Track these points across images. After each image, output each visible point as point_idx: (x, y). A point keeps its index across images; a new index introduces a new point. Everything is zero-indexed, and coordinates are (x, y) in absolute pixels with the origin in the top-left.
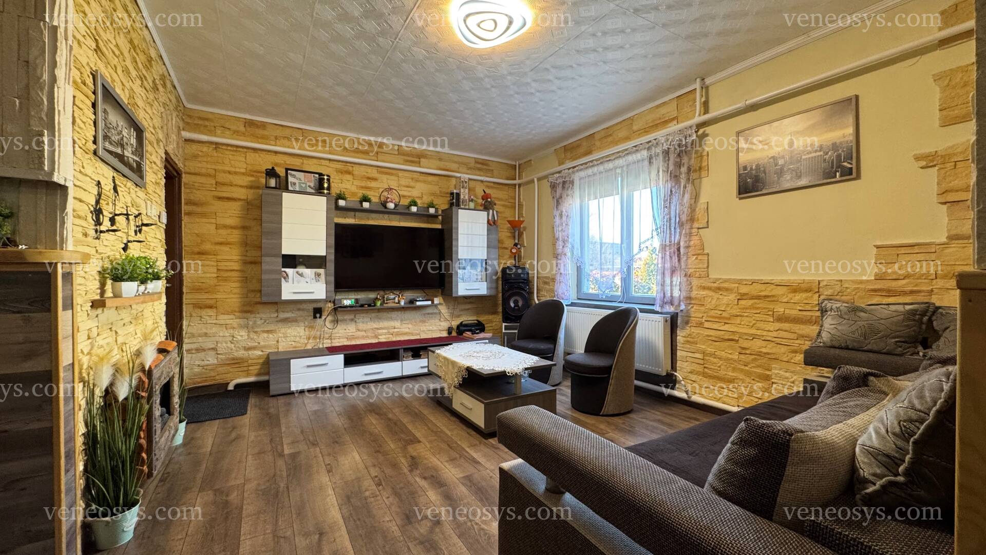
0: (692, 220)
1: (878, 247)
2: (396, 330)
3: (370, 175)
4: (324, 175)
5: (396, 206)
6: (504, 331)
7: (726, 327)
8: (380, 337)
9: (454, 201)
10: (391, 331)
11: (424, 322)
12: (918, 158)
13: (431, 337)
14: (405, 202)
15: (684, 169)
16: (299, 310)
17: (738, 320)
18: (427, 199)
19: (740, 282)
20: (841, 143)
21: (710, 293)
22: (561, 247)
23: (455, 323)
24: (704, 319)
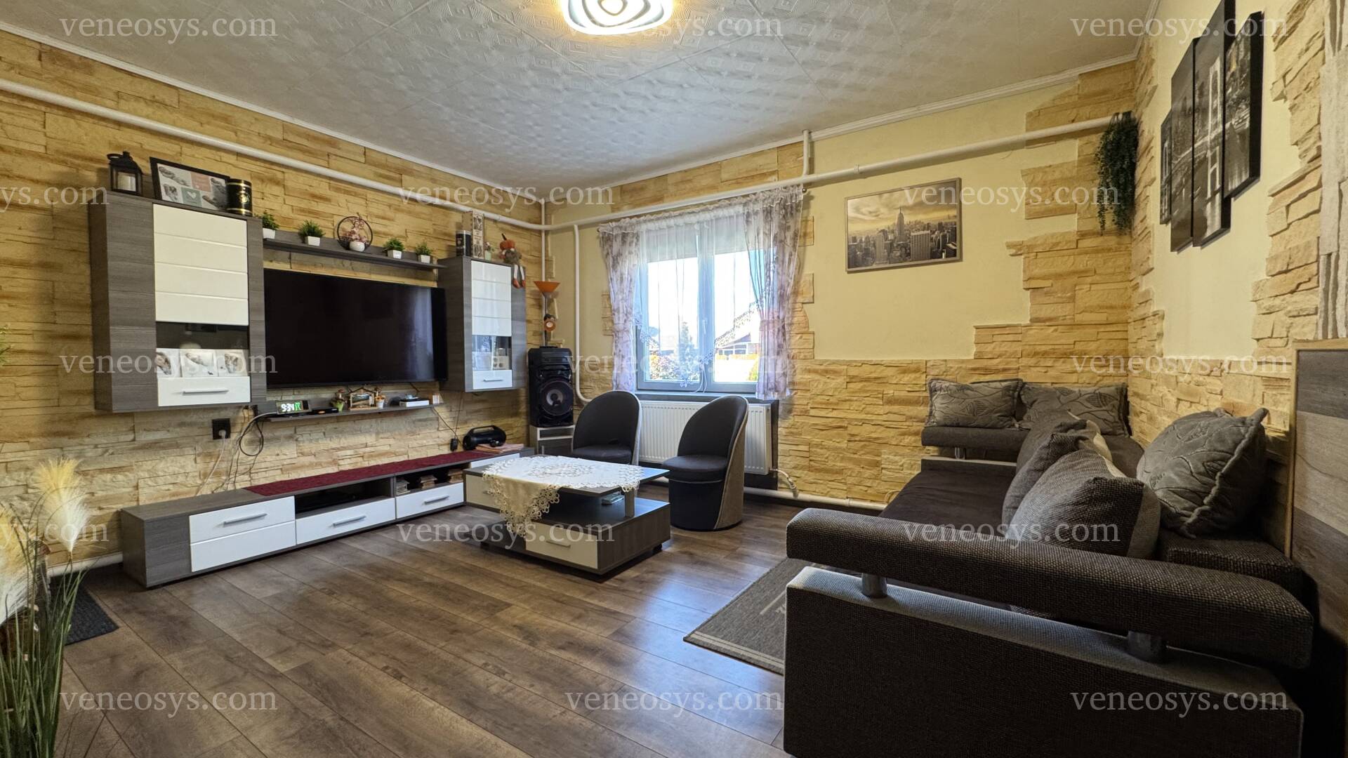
0: (796, 293)
1: (977, 328)
2: (368, 450)
3: (317, 192)
4: (239, 181)
5: (366, 246)
6: (539, 439)
7: (834, 414)
8: (341, 462)
9: (464, 247)
10: (361, 451)
11: (413, 433)
12: (1009, 246)
13: (424, 456)
14: (380, 242)
15: (789, 234)
16: (182, 424)
17: (846, 406)
18: (412, 242)
19: (849, 363)
20: (946, 224)
21: (817, 377)
22: (622, 321)
23: (461, 433)
24: (810, 405)
